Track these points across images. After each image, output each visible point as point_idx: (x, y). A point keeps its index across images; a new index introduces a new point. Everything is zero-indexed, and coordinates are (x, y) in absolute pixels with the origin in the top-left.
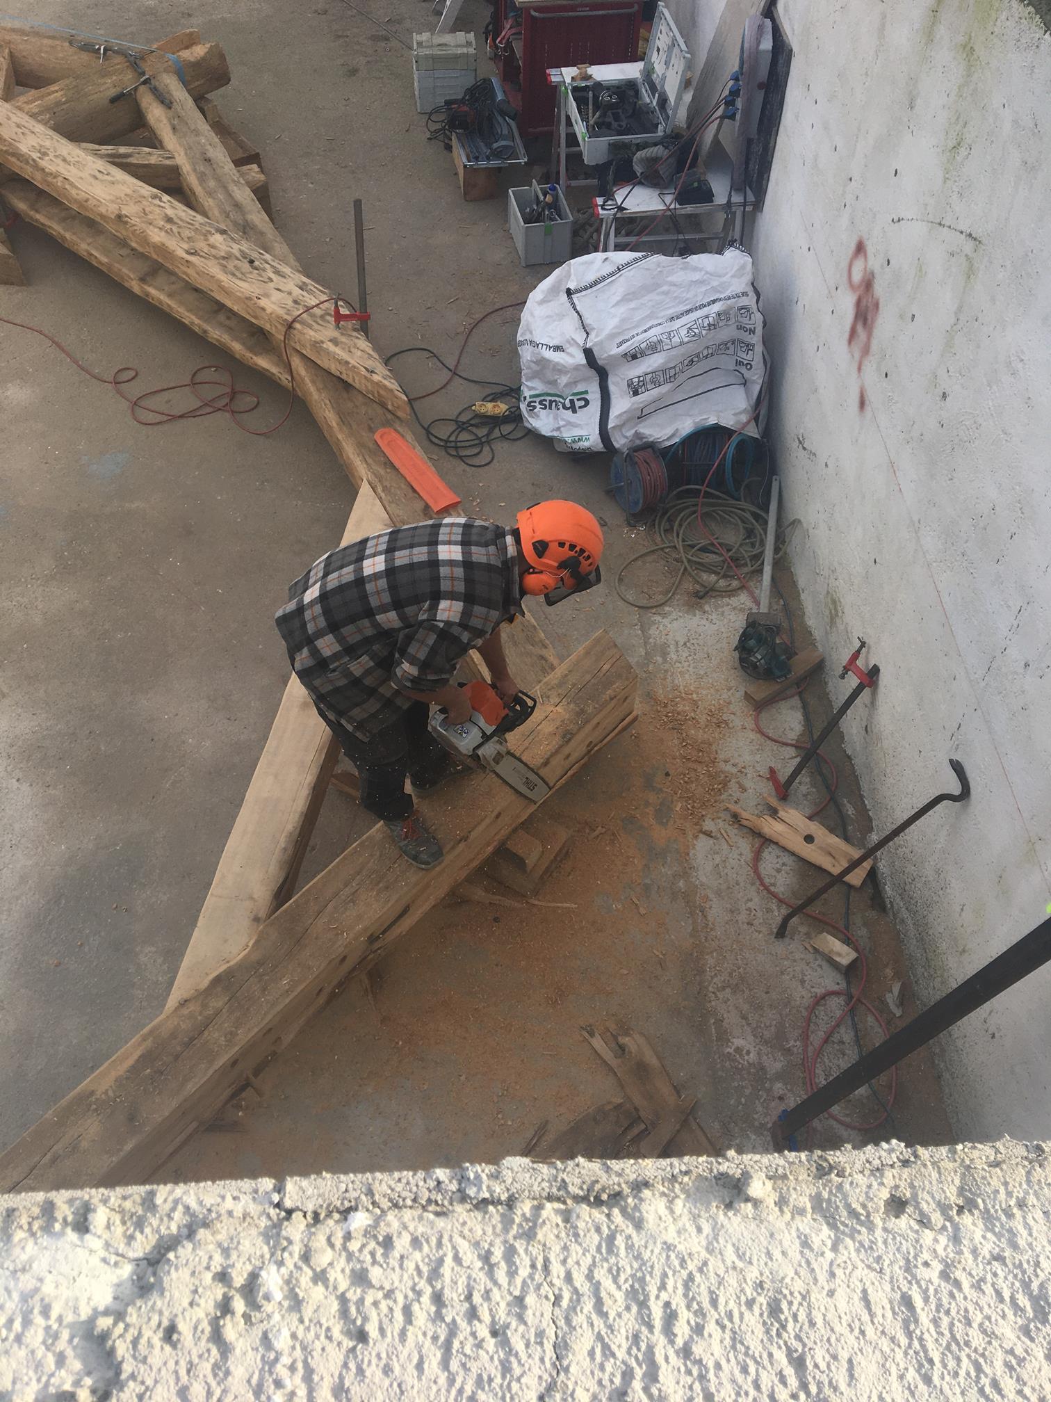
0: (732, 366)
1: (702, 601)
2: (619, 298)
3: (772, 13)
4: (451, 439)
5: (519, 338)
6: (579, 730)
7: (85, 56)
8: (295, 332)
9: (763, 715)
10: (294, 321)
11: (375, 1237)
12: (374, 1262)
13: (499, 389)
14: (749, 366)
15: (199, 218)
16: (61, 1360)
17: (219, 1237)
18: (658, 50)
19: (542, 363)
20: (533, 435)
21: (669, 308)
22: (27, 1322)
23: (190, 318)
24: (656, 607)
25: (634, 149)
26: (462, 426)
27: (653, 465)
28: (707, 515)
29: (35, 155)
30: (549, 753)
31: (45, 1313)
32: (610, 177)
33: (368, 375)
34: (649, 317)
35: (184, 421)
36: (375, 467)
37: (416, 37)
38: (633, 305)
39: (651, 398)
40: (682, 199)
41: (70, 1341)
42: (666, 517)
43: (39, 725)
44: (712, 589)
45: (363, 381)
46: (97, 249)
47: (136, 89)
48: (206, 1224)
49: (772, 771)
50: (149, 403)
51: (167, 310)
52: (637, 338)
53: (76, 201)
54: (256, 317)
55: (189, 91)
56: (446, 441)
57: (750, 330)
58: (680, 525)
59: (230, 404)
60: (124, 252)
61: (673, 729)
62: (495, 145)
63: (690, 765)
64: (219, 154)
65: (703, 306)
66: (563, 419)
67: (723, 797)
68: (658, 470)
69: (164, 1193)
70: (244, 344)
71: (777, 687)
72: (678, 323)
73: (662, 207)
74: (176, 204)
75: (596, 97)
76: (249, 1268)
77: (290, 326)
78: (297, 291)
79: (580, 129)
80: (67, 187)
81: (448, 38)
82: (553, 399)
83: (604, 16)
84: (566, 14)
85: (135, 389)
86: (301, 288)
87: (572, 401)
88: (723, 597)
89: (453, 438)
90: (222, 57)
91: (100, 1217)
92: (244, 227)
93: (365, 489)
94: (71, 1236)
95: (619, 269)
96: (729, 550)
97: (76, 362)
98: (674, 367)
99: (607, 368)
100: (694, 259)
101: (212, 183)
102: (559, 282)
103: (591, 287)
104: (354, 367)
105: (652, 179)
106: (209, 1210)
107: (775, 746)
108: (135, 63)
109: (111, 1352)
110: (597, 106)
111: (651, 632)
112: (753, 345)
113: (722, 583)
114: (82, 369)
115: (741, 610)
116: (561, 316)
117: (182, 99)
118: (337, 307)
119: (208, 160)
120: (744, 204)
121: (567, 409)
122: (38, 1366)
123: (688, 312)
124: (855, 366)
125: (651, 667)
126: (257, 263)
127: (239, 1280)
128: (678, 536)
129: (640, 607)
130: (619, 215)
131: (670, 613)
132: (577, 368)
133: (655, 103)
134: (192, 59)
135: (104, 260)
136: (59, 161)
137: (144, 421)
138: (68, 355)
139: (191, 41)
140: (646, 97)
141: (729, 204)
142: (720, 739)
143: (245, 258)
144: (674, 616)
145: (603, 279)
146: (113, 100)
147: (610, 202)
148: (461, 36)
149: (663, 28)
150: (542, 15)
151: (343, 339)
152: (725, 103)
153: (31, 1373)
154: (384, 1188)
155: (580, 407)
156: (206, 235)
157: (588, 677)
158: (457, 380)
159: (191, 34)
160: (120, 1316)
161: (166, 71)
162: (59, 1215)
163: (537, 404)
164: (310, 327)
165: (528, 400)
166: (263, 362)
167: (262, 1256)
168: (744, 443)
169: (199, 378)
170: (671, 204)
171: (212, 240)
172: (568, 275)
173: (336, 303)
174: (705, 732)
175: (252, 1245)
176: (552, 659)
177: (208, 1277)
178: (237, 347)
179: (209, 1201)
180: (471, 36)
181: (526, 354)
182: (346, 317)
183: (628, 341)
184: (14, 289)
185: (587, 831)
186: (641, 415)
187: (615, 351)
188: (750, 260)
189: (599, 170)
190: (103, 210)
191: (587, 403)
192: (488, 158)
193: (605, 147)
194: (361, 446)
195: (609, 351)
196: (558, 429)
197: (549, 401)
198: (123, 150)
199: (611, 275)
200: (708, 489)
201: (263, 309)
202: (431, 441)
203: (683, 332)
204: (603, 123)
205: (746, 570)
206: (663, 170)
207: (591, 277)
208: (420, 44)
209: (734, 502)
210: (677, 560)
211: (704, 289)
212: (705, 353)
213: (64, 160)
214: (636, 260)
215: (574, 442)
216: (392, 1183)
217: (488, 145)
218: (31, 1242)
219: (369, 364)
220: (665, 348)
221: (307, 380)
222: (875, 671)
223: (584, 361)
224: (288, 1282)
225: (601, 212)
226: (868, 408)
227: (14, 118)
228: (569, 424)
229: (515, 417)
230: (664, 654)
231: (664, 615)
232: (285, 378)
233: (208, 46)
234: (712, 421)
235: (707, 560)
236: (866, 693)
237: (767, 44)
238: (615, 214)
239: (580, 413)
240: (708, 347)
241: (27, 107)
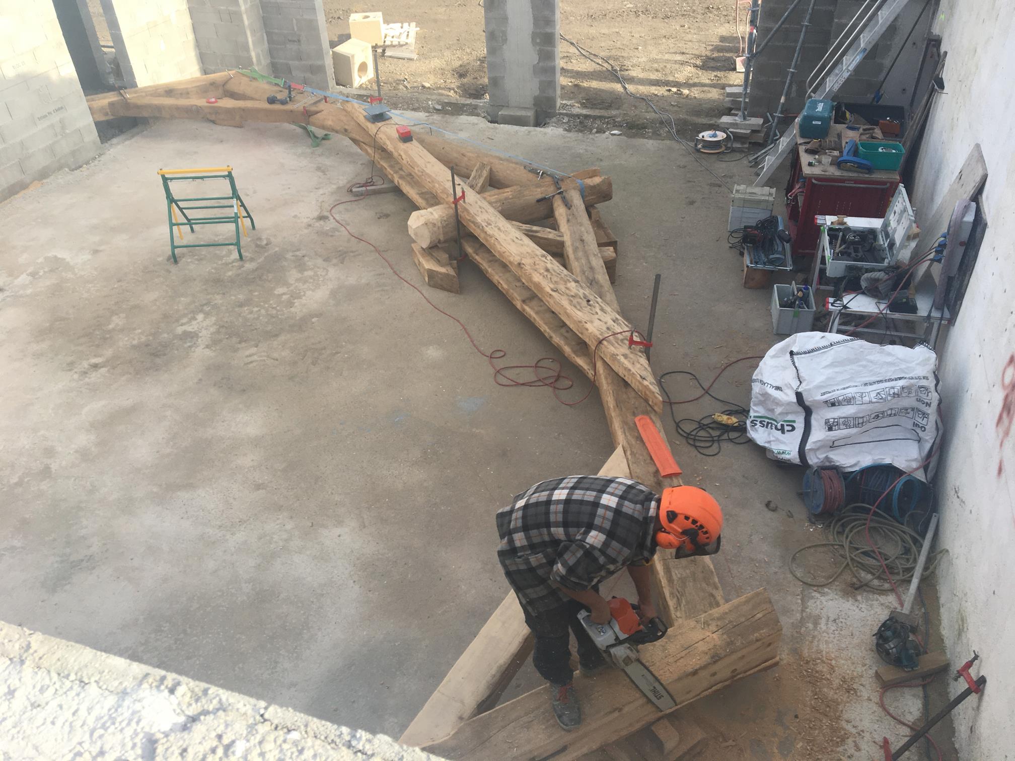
0: (910, 426)
1: (856, 592)
2: (828, 363)
3: (978, 199)
4: (692, 433)
5: (754, 377)
6: (725, 656)
7: (531, 176)
8: (603, 346)
9: (888, 694)
10: (603, 340)
11: (297, 746)
12: (291, 758)
13: (735, 408)
14: (923, 429)
15: (565, 272)
16: (134, 746)
17: (227, 718)
18: (895, 213)
19: (766, 395)
20: (751, 441)
21: (865, 377)
22: (129, 724)
23: (544, 328)
24: (818, 586)
25: (864, 271)
26: (702, 427)
27: (835, 482)
28: (874, 528)
29: (484, 224)
30: (698, 666)
31: (138, 723)
32: (843, 286)
33: (641, 380)
34: (850, 380)
35: (523, 387)
36: (629, 437)
37: (736, 187)
38: (837, 369)
39: (842, 435)
40: (893, 307)
41: (141, 740)
42: (840, 523)
43: (378, 551)
44: (866, 585)
45: (637, 383)
46: (503, 280)
47: (553, 196)
48: (224, 710)
49: (886, 741)
50: (508, 373)
51: (532, 320)
52: (837, 392)
53: (499, 252)
54: (582, 334)
55: (584, 202)
56: (689, 434)
57: (927, 403)
58: (851, 531)
59: (554, 383)
60: (518, 284)
61: (810, 683)
62: (771, 256)
63: (818, 715)
64: (591, 238)
65: (890, 380)
66: (773, 436)
67: (840, 749)
68: (839, 487)
69: (213, 690)
70: (572, 349)
71: (904, 675)
72: (870, 388)
73: (877, 311)
74: (555, 262)
75: (844, 236)
76: (233, 738)
77: (600, 342)
78: (611, 323)
79: (828, 253)
80: (496, 243)
81: (757, 190)
82: (770, 421)
83: (863, 188)
84: (836, 184)
85: (500, 364)
86: (614, 321)
87: (782, 426)
88: (874, 593)
89: (693, 433)
90: (610, 185)
91: (181, 690)
92: (592, 281)
93: (619, 451)
94: (166, 692)
95: (831, 345)
96: (886, 559)
97: (472, 341)
98: (863, 417)
99: (812, 408)
100: (889, 348)
101: (580, 254)
102: (788, 346)
103: (809, 353)
104: (633, 374)
105: (873, 292)
106: (229, 704)
107: (893, 722)
108: (557, 182)
109: (154, 750)
110: (844, 240)
111: (809, 604)
112: (928, 415)
113: (876, 582)
114: (475, 345)
115: (888, 607)
116: (785, 368)
117: (579, 205)
118: (632, 336)
119: (582, 241)
120: (941, 319)
121: (778, 430)
122: (124, 745)
123: (881, 381)
124: (998, 443)
125: (803, 629)
126: (591, 302)
127: (226, 741)
128: (847, 538)
129: (804, 583)
130: (843, 311)
131: (827, 594)
132: (789, 404)
133: (886, 245)
134: (592, 184)
135: (505, 286)
136: (496, 229)
137: (501, 383)
138: (469, 336)
139: (594, 174)
140: (882, 242)
141: (929, 317)
142: (848, 702)
143: (585, 298)
144: (830, 597)
145: (819, 349)
146: (538, 201)
147: (838, 302)
148: (767, 189)
149: (900, 199)
150: (820, 183)
151: (631, 356)
152: (936, 251)
153: (119, 747)
154: (315, 727)
155: (788, 431)
156: (566, 282)
157: (743, 619)
158: (707, 397)
159: (595, 170)
160: (167, 735)
161: (574, 189)
162: (166, 683)
163: (758, 423)
164: (613, 345)
165: (752, 419)
166: (581, 362)
167: (242, 734)
168: (911, 483)
169: (540, 364)
170: (883, 310)
171: (569, 285)
172: (795, 342)
173: (632, 334)
174: (836, 693)
175: (240, 727)
176: (719, 598)
177: (213, 734)
178: (567, 350)
179: (231, 700)
180: (774, 190)
181: (756, 388)
182: (637, 343)
183: (829, 393)
184: (452, 294)
185: (721, 740)
186: (833, 446)
187: (819, 398)
188: (934, 355)
189: (837, 281)
190: (512, 259)
191: (793, 429)
192: (765, 264)
193: (843, 267)
194: (624, 423)
195: (813, 397)
196: (769, 442)
197: (766, 423)
198: (535, 228)
199: (825, 347)
200: (877, 510)
201: (587, 329)
202: (679, 433)
203: (873, 395)
204: (846, 252)
205: (898, 578)
206: (881, 287)
207: (810, 347)
208: (737, 191)
209: (897, 524)
210: (842, 556)
211: (893, 369)
212: (889, 412)
213: (499, 229)
214: (847, 341)
215: (779, 453)
216: (320, 726)
217: (767, 256)
218: (149, 690)
219: (644, 373)
220: (857, 403)
221: (603, 377)
222: (982, 681)
223: (795, 400)
224: (247, 750)
225: (830, 306)
226: (1003, 475)
227: (479, 203)
228: (777, 440)
229: (742, 429)
230: (816, 624)
231: (823, 594)
232: (590, 373)
233: (603, 178)
234: (887, 461)
235: (867, 562)
236: (972, 698)
237: (970, 218)
238: (840, 310)
239: (787, 435)
240: (891, 409)
241: (489, 198)
